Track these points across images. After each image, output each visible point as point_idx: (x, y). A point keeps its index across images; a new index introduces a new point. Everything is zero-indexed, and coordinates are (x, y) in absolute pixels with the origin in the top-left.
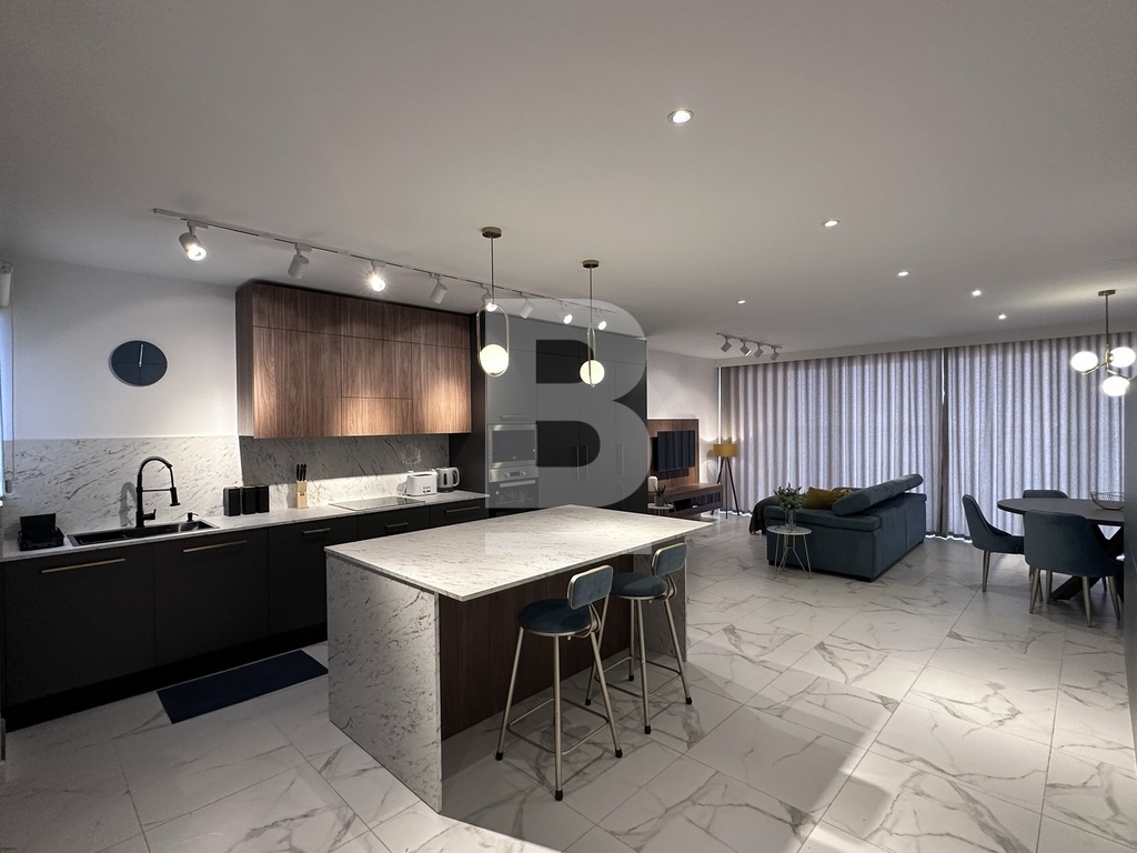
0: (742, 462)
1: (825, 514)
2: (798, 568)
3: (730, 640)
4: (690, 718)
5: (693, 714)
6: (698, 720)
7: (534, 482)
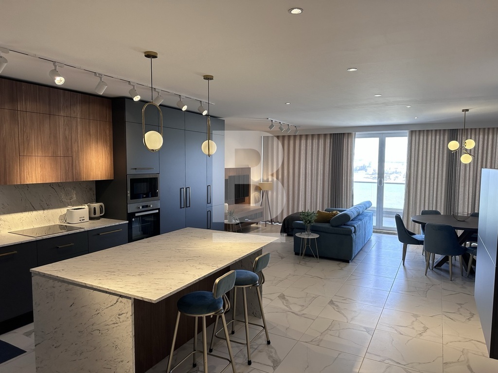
0: (275, 193)
1: (326, 225)
2: (312, 256)
3: (283, 302)
4: (271, 352)
5: (272, 350)
6: (276, 353)
7: (157, 211)
